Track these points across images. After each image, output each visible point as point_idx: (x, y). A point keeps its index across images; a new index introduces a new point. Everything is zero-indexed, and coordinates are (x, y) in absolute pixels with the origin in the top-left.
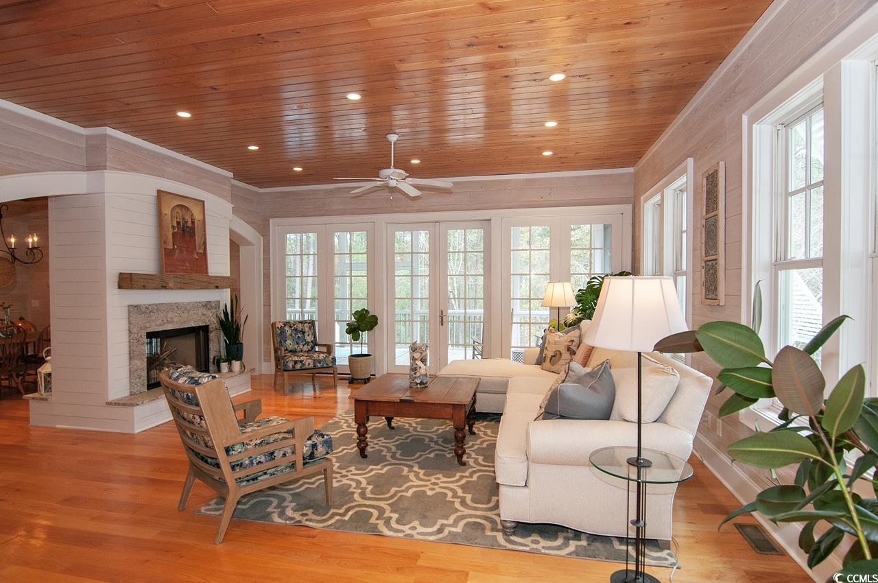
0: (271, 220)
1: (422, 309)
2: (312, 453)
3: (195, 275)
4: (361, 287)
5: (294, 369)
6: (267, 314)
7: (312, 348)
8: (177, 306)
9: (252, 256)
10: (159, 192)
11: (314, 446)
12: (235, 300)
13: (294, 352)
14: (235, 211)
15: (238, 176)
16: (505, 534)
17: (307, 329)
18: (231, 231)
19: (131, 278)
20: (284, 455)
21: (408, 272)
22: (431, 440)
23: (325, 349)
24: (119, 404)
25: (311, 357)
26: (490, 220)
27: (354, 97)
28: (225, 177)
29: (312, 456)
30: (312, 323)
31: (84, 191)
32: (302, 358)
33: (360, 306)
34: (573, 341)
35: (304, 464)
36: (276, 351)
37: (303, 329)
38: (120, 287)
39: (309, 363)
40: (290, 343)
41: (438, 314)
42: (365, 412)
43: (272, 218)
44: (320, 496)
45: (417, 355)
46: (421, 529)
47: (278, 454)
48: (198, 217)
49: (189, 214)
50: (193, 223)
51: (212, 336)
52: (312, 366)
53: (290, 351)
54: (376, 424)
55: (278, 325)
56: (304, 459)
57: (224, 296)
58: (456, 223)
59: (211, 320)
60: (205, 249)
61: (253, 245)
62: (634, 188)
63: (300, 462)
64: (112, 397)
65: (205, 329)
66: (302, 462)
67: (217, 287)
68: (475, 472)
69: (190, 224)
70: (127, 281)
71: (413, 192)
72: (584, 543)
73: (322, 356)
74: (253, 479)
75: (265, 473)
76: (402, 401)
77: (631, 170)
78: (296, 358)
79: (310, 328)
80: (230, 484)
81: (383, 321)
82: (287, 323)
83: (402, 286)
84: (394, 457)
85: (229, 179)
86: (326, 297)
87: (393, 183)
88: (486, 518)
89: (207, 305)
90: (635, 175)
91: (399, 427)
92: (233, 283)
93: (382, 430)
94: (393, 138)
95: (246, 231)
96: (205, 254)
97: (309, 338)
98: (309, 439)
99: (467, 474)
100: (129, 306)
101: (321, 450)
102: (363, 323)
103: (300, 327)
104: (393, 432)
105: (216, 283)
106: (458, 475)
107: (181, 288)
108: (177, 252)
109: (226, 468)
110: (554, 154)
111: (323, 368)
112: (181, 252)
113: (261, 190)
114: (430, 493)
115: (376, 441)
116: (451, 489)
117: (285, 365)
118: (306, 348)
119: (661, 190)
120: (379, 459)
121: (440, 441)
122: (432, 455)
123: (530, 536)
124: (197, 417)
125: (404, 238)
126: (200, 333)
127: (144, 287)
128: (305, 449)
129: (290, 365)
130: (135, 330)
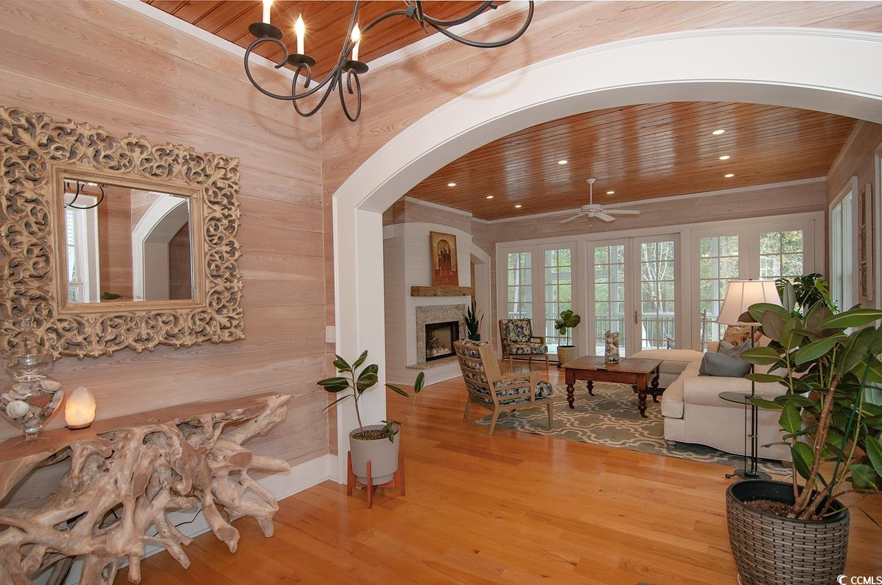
0: (497, 244)
1: (618, 311)
2: (540, 393)
3: (452, 287)
4: (566, 292)
5: (517, 354)
6: (495, 315)
7: (529, 339)
8: (441, 308)
9: (483, 271)
10: (431, 232)
11: (542, 389)
12: (474, 304)
13: (515, 342)
14: (474, 240)
15: (476, 215)
16: (668, 449)
17: (525, 325)
18: (471, 255)
19: (419, 290)
20: (524, 392)
21: (606, 280)
22: (622, 403)
23: (539, 341)
24: (413, 368)
25: (529, 346)
26: (679, 233)
27: (563, 162)
28: (467, 217)
29: (540, 394)
30: (529, 321)
31: (393, 236)
32: (522, 347)
33: (566, 307)
34: (748, 333)
35: (536, 399)
36: (502, 341)
37: (522, 326)
38: (412, 295)
39: (527, 350)
40: (512, 336)
41: (633, 314)
42: (572, 376)
43: (497, 242)
44: (545, 422)
45: (610, 340)
46: (610, 442)
47: (521, 391)
48: (452, 247)
49: (447, 246)
50: (449, 251)
51: (461, 329)
52: (529, 352)
53: (513, 341)
54: (581, 385)
55: (504, 322)
56: (536, 396)
57: (467, 301)
58: (649, 239)
59: (459, 317)
60: (457, 269)
61: (484, 263)
62: (827, 195)
63: (533, 398)
64: (409, 364)
65: (456, 324)
66: (534, 398)
67: (464, 295)
68: (653, 422)
69: (448, 252)
70: (416, 292)
71: (609, 219)
72: (726, 459)
73: (537, 345)
74: (507, 404)
75: (514, 401)
76: (599, 370)
77: (823, 179)
78: (518, 346)
79: (527, 324)
80: (496, 404)
81: (585, 319)
82: (510, 321)
83: (601, 290)
84: (593, 409)
85: (470, 218)
86: (539, 302)
87: (591, 215)
88: (656, 442)
89: (457, 307)
90: (827, 183)
91: (597, 395)
92: (471, 292)
93: (585, 395)
94: (592, 181)
95: (481, 254)
96: (457, 272)
97: (527, 332)
98: (539, 384)
99: (647, 422)
100: (417, 307)
101: (545, 392)
102: (568, 321)
103: (520, 323)
104: (592, 397)
105: (463, 292)
106: (640, 422)
107: (444, 296)
108: (441, 271)
109: (494, 394)
110: (736, 175)
111: (537, 354)
112: (443, 272)
113: (489, 222)
114: (618, 428)
115: (580, 401)
116: (633, 428)
117: (510, 351)
118: (524, 339)
119: (840, 201)
120: (582, 410)
121: (629, 404)
122: (622, 411)
123: (686, 452)
124: (478, 365)
125: (600, 253)
126: (453, 326)
127: (425, 295)
128: (536, 390)
129: (514, 351)
130: (419, 323)
